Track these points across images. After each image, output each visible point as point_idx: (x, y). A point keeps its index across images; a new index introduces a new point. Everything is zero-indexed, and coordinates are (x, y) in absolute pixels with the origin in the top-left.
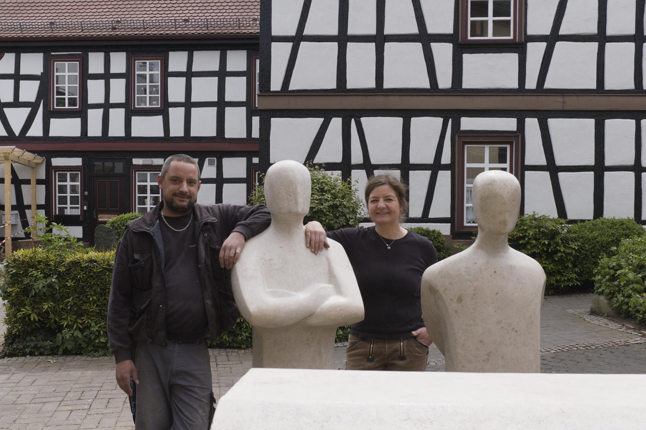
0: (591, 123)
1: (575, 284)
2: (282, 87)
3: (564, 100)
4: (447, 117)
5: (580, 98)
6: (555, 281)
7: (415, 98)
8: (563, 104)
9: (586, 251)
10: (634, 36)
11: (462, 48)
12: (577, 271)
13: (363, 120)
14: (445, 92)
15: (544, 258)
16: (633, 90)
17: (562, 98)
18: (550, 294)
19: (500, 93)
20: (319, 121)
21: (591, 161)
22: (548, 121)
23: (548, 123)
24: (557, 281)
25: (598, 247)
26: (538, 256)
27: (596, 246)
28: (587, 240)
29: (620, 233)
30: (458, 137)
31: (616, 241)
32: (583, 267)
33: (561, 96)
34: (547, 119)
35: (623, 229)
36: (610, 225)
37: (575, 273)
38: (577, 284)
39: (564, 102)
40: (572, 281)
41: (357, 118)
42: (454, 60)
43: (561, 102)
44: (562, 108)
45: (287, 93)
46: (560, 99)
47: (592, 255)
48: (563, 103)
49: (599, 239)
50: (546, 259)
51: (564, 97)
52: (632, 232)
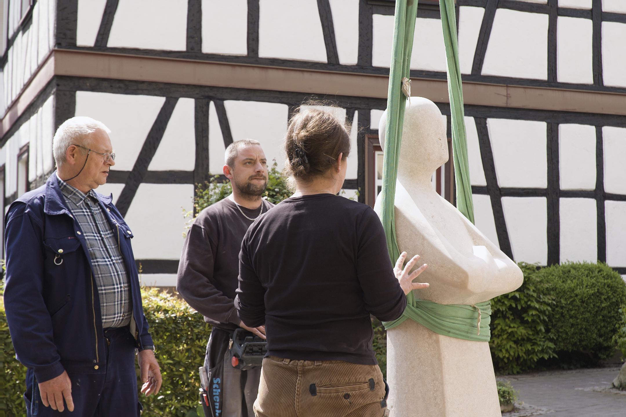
0: (542, 126)
1: (552, 357)
2: (97, 41)
3: (509, 93)
4: (351, 108)
5: (528, 91)
6: (525, 353)
7: (307, 75)
8: (507, 99)
9: (562, 308)
10: (592, 10)
11: (372, 5)
12: (553, 338)
13: (229, 105)
14: (348, 70)
15: (510, 319)
16: (591, 85)
17: (506, 91)
18: (515, 372)
19: (423, 77)
20: (160, 101)
21: (543, 183)
22: (487, 122)
23: (487, 125)
24: (528, 352)
25: (578, 303)
26: (501, 316)
27: (574, 300)
28: (561, 293)
29: (602, 283)
30: (369, 138)
31: (598, 294)
32: (558, 332)
33: (504, 86)
34: (486, 119)
35: (603, 277)
36: (586, 272)
37: (551, 340)
38: (553, 357)
39: (508, 95)
40: (547, 353)
41: (218, 101)
42: (361, 22)
43: (505, 96)
44: (506, 105)
45: (104, 51)
46: (502, 90)
47: (570, 315)
48: (507, 97)
49: (578, 291)
50: (513, 321)
51: (509, 88)
52: (615, 282)
